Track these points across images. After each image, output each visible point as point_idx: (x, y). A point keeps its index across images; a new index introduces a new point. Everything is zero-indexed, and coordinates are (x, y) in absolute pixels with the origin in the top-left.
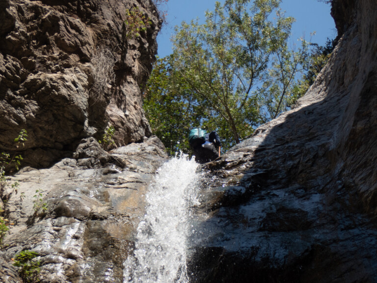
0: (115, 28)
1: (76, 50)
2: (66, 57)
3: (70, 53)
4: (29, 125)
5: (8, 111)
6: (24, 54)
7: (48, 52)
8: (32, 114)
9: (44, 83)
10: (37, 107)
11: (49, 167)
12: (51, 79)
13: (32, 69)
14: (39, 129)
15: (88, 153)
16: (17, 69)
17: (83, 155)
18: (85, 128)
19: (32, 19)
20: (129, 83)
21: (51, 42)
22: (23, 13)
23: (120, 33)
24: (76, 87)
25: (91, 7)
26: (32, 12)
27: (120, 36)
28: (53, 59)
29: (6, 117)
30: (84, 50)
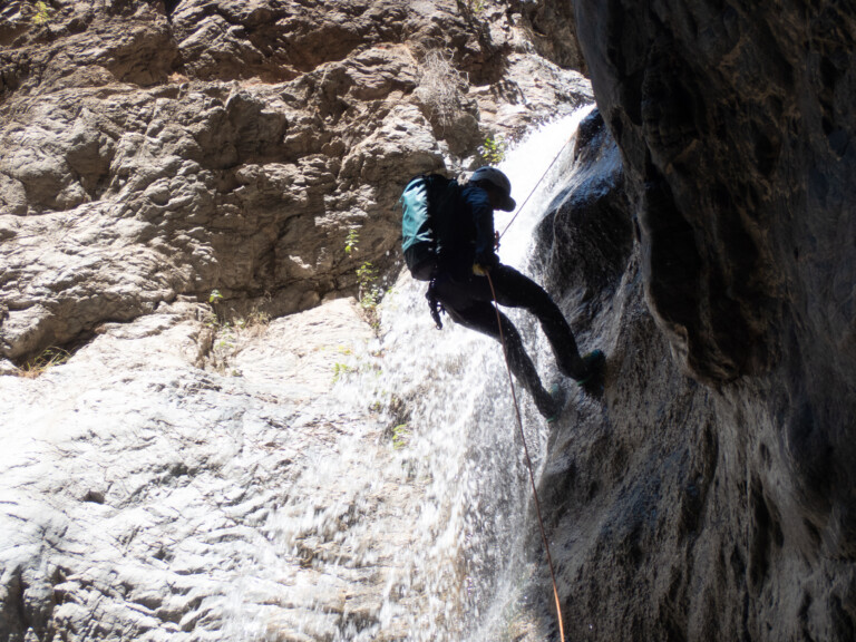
0: (447, 16)
1: (392, 85)
2: (377, 106)
3: (384, 95)
4: (377, 215)
5: (340, 220)
6: (321, 142)
7: (353, 116)
8: (370, 202)
9: (362, 156)
10: (371, 190)
12: (368, 146)
13: (341, 151)
14: (391, 212)
16: (321, 167)
18: (449, 168)
19: (309, 96)
20: (514, 63)
21: (349, 103)
22: (292, 98)
23: (458, 16)
24: (404, 129)
25: (396, 18)
26: (304, 88)
27: (461, 19)
28: (362, 118)
29: (341, 228)
30: (402, 77)
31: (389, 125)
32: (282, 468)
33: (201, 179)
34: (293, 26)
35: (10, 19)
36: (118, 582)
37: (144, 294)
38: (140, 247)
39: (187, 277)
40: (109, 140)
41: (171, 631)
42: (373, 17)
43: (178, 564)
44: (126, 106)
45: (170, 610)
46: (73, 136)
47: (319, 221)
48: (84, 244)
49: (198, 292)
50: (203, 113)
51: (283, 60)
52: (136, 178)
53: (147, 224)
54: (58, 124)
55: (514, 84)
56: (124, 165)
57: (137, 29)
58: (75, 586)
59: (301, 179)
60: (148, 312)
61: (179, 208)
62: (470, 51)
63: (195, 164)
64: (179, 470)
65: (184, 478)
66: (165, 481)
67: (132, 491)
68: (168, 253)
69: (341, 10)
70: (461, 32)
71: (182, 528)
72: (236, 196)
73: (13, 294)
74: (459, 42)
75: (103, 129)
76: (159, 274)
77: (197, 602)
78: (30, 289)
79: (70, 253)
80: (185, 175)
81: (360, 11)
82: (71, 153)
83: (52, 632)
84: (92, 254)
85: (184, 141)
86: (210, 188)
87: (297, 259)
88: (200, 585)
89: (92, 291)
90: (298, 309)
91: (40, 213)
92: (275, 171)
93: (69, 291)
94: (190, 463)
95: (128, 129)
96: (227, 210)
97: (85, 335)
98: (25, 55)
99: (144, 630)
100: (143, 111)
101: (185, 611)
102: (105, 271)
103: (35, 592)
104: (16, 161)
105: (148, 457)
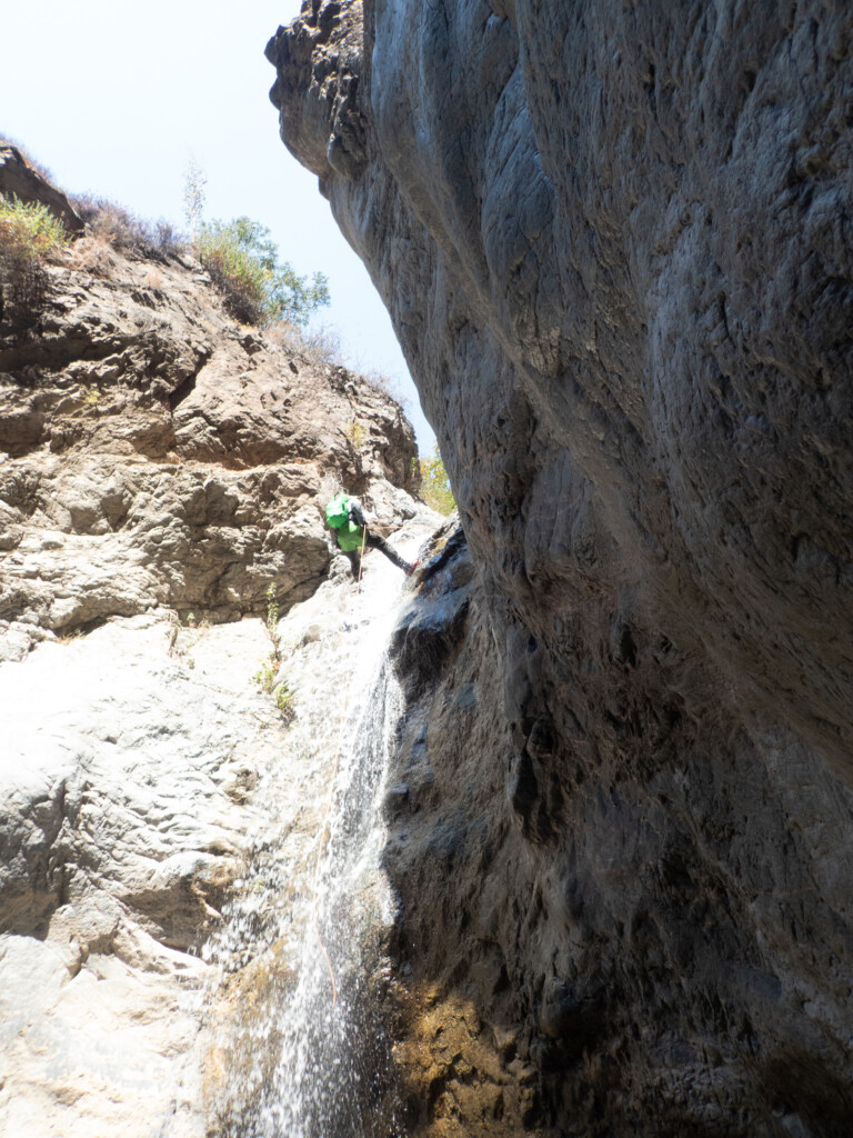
0: (339, 448)
1: (303, 489)
2: (293, 502)
3: (298, 495)
4: (283, 571)
5: (261, 570)
6: (257, 518)
7: (278, 505)
8: (281, 562)
9: (281, 534)
10: (282, 555)
11: (311, 596)
12: (285, 527)
13: (268, 526)
14: (291, 571)
15: (337, 570)
16: (255, 535)
17: (334, 574)
18: (330, 552)
19: (253, 487)
20: (372, 485)
21: (277, 496)
22: (243, 486)
23: (346, 450)
24: (308, 522)
25: (310, 444)
27: (347, 452)
28: (283, 508)
29: (261, 574)
30: (310, 486)
31: (300, 516)
32: (225, 739)
33: (183, 531)
34: (248, 435)
35: (72, 396)
36: (122, 796)
37: (141, 601)
38: (140, 569)
39: (166, 592)
40: (130, 495)
41: (151, 830)
42: (296, 440)
43: (160, 789)
44: (143, 474)
45: (153, 818)
46: (108, 488)
47: (248, 568)
48: (107, 561)
49: (171, 603)
50: (191, 489)
51: (238, 455)
52: (143, 523)
53: (146, 554)
54: (99, 478)
55: (372, 500)
56: (137, 513)
57: (153, 420)
58: (97, 795)
59: (242, 540)
60: (141, 613)
61: (165, 547)
62: (349, 473)
63: (181, 521)
64: (164, 731)
65: (166, 735)
66: (155, 736)
67: (135, 739)
68: (157, 575)
69: (278, 431)
70: (346, 460)
71: (163, 768)
72: (202, 545)
73: (58, 587)
74: (345, 466)
75: (127, 487)
76: (150, 589)
77: (170, 817)
78: (69, 586)
79: (97, 566)
80: (174, 527)
81: (289, 434)
82: (104, 499)
83: (79, 821)
84: (112, 569)
85: (176, 505)
86: (188, 537)
87: (232, 590)
88: (173, 806)
89: (108, 595)
90: (227, 621)
91: (79, 534)
92: (228, 532)
93: (94, 591)
94: (171, 728)
95: (142, 490)
96: (195, 553)
97: (99, 620)
98: (80, 425)
99: (135, 827)
100: (153, 479)
101: (162, 820)
102: (118, 582)
103: (72, 796)
104: (68, 497)
105: (146, 719)
